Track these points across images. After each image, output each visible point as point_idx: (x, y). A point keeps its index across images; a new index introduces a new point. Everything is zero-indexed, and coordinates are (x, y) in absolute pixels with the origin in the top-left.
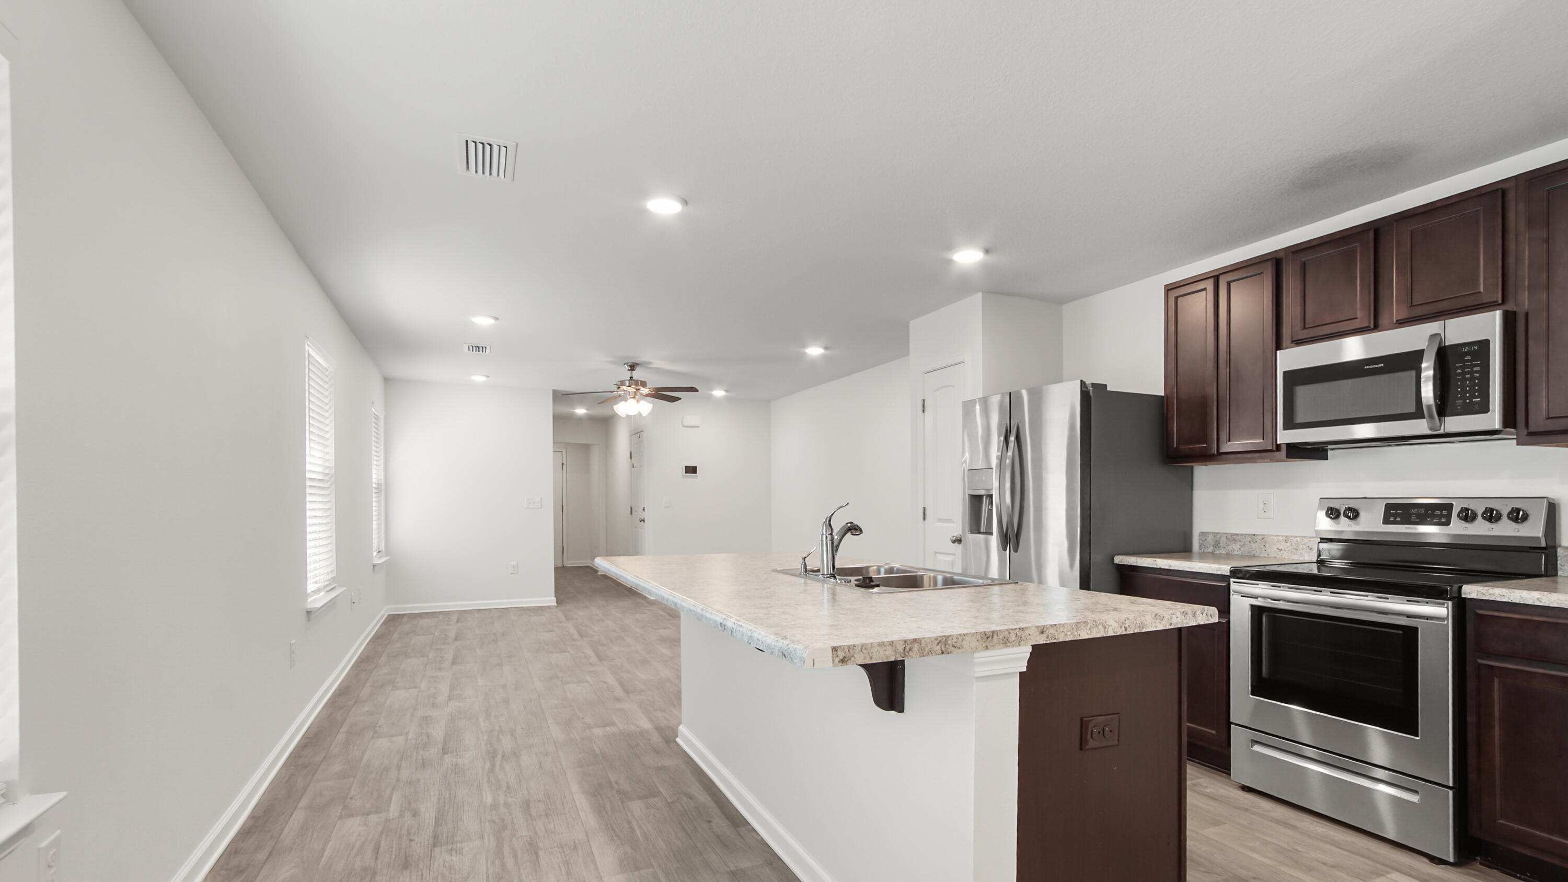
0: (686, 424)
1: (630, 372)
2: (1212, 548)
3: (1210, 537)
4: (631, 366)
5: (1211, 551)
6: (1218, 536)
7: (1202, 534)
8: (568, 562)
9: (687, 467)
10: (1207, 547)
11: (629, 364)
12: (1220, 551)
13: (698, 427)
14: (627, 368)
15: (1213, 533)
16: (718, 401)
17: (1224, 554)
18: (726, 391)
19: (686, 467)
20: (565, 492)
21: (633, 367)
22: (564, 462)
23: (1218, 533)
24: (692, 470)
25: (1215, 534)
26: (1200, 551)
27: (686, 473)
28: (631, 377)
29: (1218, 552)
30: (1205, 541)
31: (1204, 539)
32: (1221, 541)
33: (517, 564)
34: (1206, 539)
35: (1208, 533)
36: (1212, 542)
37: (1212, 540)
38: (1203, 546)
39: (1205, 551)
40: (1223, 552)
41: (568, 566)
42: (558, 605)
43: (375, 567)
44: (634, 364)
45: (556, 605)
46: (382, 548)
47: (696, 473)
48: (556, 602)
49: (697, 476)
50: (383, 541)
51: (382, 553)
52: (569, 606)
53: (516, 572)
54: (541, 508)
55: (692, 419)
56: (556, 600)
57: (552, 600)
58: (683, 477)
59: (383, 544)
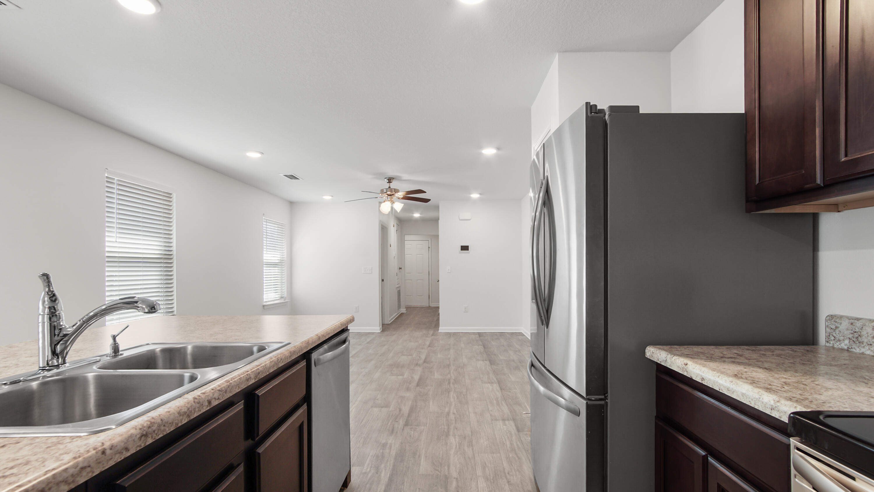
0: (460, 218)
1: (388, 184)
2: (847, 342)
3: (844, 325)
4: (388, 179)
5: (846, 347)
6: (859, 324)
7: (831, 317)
8: (432, 304)
9: (462, 247)
10: (839, 341)
12: (863, 350)
13: (470, 220)
14: (386, 181)
15: (849, 318)
16: (475, 201)
17: (869, 355)
18: (480, 194)
20: (430, 263)
21: (390, 180)
22: (430, 246)
23: (858, 319)
24: (465, 248)
25: (853, 320)
26: (828, 345)
27: (461, 250)
28: (389, 187)
29: (858, 351)
30: (834, 330)
31: (833, 327)
32: (864, 333)
33: (358, 306)
34: (837, 327)
35: (841, 317)
36: (849, 335)
37: (847, 329)
38: (833, 338)
39: (835, 346)
40: (868, 352)
41: (432, 306)
42: (381, 332)
43: (265, 307)
44: (391, 178)
45: (379, 332)
46: (285, 295)
47: (468, 250)
48: (381, 330)
49: (469, 252)
50: (286, 292)
51: (286, 298)
52: (386, 333)
53: (357, 311)
54: (372, 273)
55: (466, 215)
56: (380, 329)
57: (377, 329)
58: (460, 253)
59: (286, 293)
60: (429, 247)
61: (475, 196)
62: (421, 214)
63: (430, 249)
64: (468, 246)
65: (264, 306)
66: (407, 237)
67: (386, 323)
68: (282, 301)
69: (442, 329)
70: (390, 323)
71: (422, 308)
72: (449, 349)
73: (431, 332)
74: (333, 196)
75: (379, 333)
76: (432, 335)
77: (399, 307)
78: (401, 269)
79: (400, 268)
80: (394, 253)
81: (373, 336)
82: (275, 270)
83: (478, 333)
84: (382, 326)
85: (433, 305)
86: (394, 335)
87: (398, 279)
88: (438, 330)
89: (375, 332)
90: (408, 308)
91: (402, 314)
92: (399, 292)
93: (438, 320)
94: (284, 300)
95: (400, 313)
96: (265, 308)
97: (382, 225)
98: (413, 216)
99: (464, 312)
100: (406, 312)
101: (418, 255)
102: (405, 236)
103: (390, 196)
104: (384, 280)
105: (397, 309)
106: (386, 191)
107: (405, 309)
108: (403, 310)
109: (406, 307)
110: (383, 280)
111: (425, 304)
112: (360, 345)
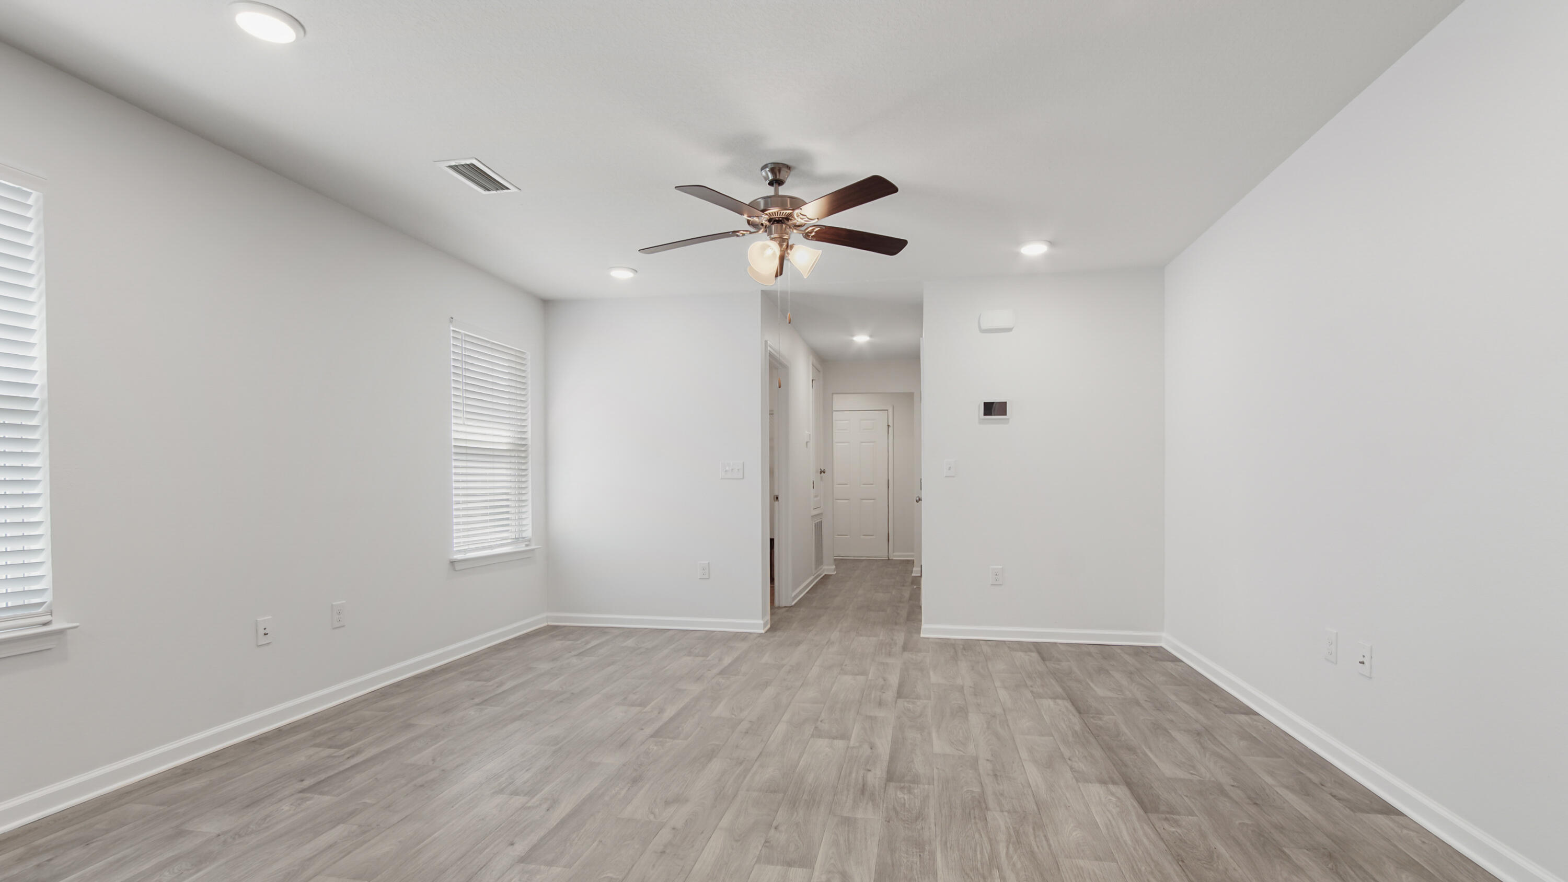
0: (984, 327)
1: (773, 184)
4: (772, 171)
8: (894, 554)
9: (986, 406)
11: (770, 166)
13: (1010, 330)
18: (1051, 243)
19: (985, 403)
20: (891, 462)
21: (778, 174)
24: (995, 409)
27: (984, 416)
33: (709, 563)
41: (894, 559)
42: (766, 632)
43: (456, 564)
44: (781, 166)
45: (763, 631)
46: (528, 533)
47: (1006, 415)
48: (769, 626)
49: (1008, 419)
50: (531, 525)
51: (529, 541)
52: (780, 636)
53: (707, 576)
54: (743, 478)
55: (998, 317)
56: (765, 625)
57: (757, 623)
58: (981, 422)
59: (531, 529)
60: (888, 426)
61: (1034, 250)
62: (871, 336)
63: (891, 429)
64: (1006, 403)
65: (453, 563)
66: (840, 402)
67: (783, 604)
68: (522, 547)
69: (931, 629)
70: (793, 603)
71: (871, 562)
72: (962, 712)
73: (900, 638)
74: (636, 271)
75: (761, 635)
76: (905, 648)
77: (819, 561)
78: (824, 473)
79: (822, 472)
80: (807, 432)
81: (743, 646)
82: (494, 468)
83: (1036, 644)
84: (772, 614)
85: (897, 556)
86: (799, 643)
87: (816, 496)
88: (918, 630)
89: (750, 633)
90: (840, 562)
91: (826, 577)
92: (819, 527)
93: (916, 596)
94: (527, 545)
95: (822, 576)
96: (457, 568)
97: (771, 355)
98: (852, 340)
99: (992, 585)
100: (836, 572)
101: (864, 444)
102: (834, 395)
103: (779, 225)
104: (779, 498)
105: (813, 567)
106: (766, 204)
107: (834, 567)
108: (829, 568)
109: (835, 559)
110: (777, 498)
111: (881, 554)
112: (699, 679)
